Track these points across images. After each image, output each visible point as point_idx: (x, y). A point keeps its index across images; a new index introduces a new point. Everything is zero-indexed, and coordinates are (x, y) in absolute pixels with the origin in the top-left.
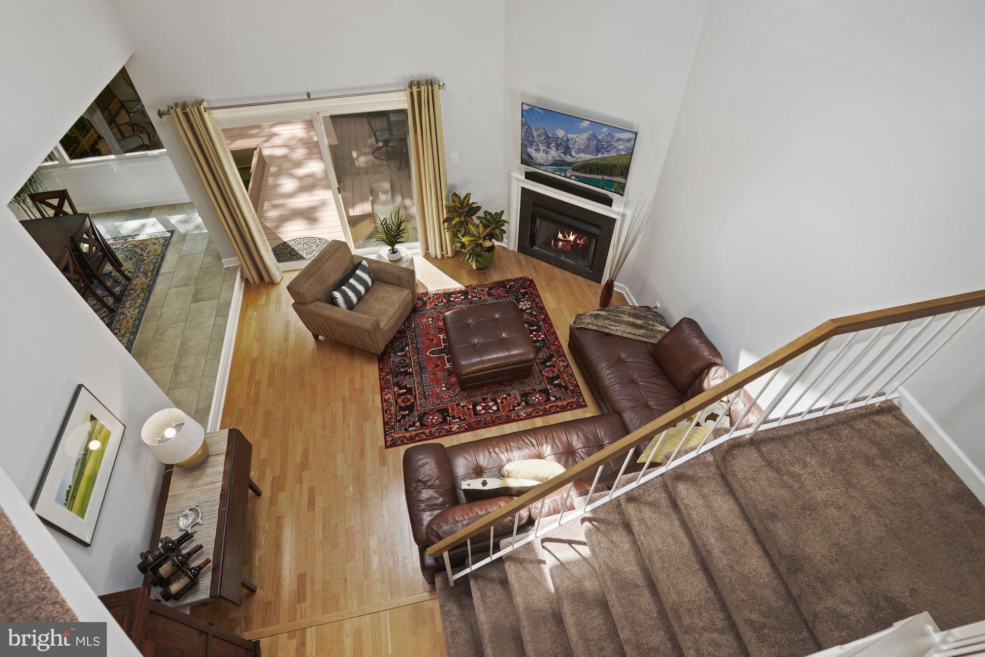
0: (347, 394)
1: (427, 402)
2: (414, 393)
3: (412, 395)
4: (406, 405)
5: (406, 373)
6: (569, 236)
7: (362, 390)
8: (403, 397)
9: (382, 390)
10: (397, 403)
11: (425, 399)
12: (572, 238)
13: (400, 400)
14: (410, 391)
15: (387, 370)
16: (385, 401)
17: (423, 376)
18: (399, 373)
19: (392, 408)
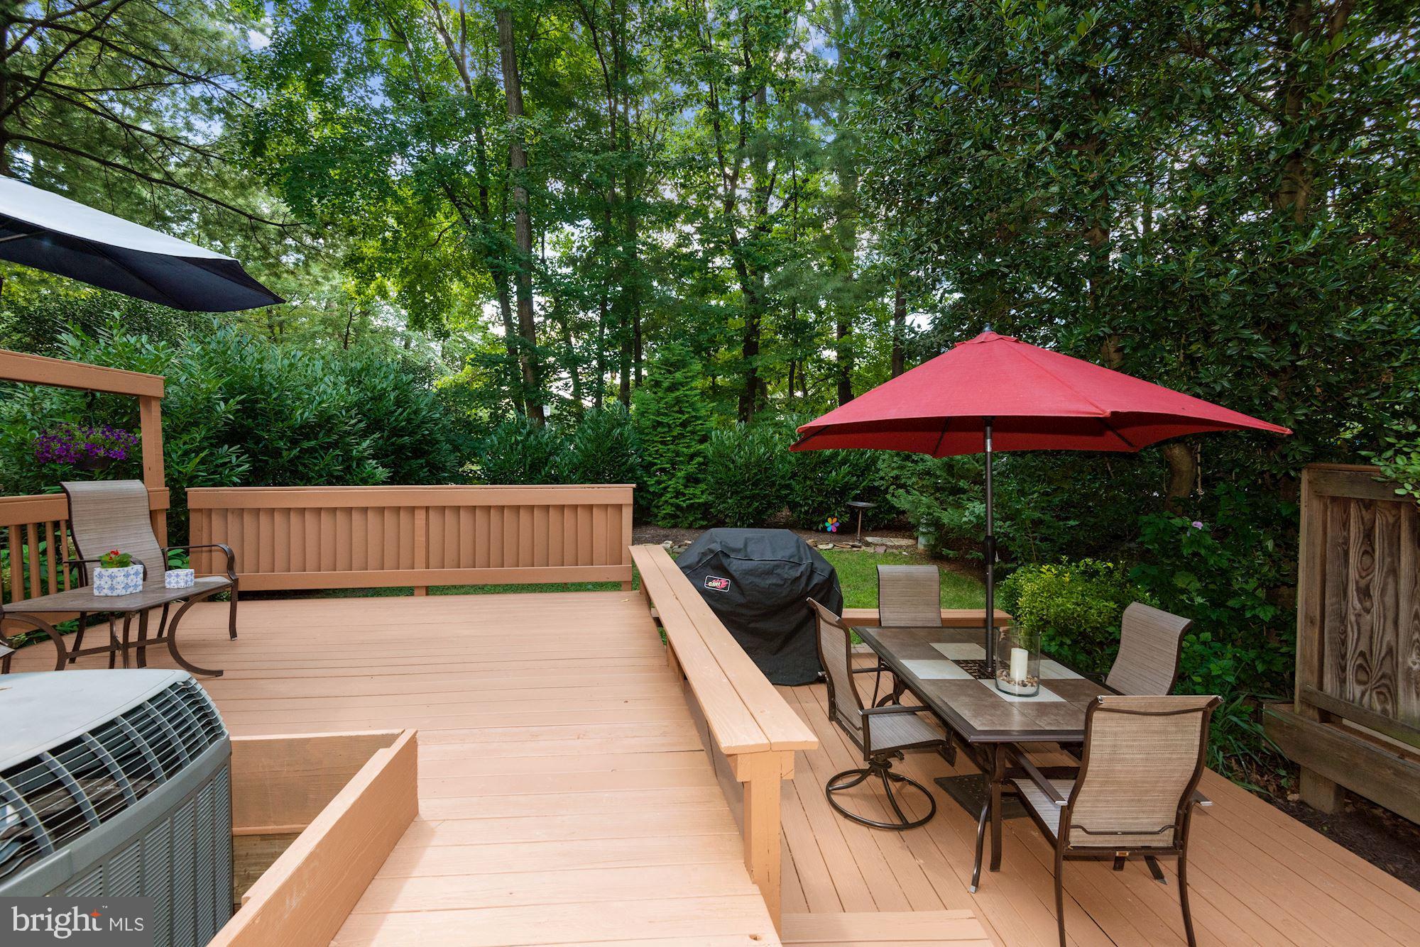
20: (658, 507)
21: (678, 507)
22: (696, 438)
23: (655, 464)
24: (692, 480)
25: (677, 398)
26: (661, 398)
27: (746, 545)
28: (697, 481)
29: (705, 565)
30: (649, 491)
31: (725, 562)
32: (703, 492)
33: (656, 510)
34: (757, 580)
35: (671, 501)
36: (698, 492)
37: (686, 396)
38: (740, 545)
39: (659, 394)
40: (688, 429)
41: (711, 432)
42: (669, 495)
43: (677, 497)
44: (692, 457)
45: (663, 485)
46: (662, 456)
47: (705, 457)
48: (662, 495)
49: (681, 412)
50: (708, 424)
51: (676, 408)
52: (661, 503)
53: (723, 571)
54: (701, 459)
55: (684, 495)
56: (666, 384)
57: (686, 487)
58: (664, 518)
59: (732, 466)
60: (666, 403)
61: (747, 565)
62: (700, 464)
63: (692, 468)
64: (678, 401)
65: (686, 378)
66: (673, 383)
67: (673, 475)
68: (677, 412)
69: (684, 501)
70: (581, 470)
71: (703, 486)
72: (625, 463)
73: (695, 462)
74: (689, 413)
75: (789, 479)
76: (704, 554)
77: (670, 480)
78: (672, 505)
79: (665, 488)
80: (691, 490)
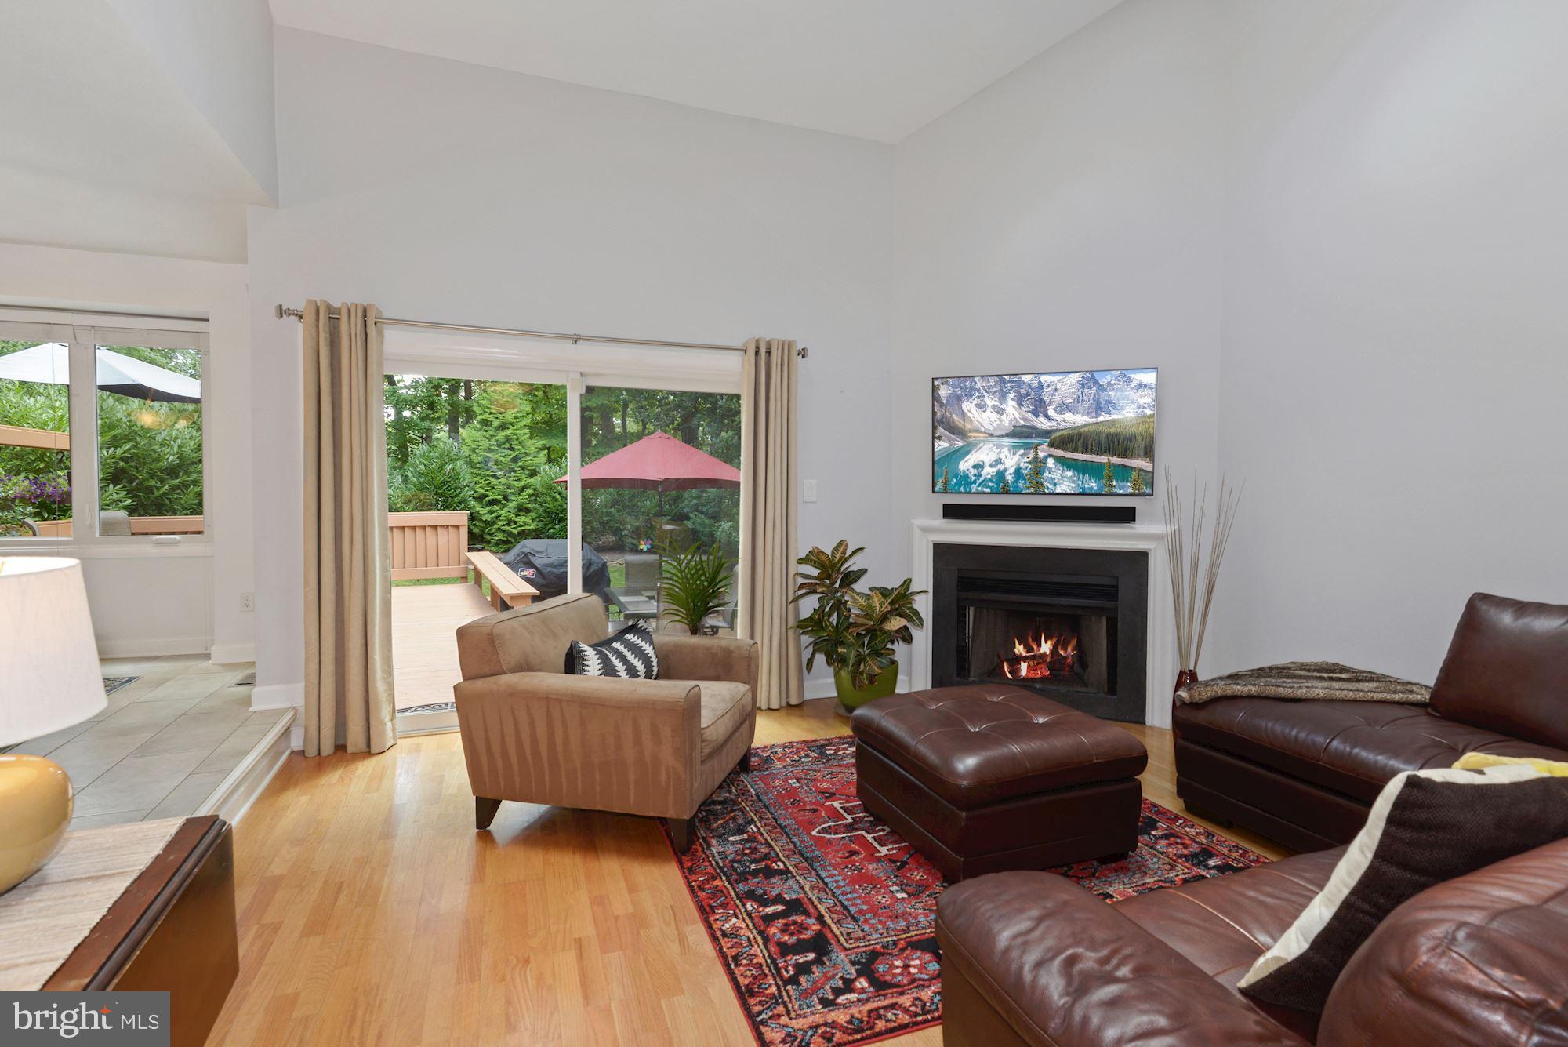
0: (588, 930)
1: (867, 928)
2: (812, 910)
3: (808, 916)
4: (799, 940)
5: (769, 873)
6: (1039, 645)
7: (639, 920)
8: (782, 921)
9: (705, 912)
10: (766, 940)
11: (855, 919)
12: (1046, 647)
13: (772, 931)
14: (795, 906)
15: (710, 869)
16: (724, 934)
17: (824, 874)
18: (745, 873)
19: (755, 950)
20: (491, 534)
21: (510, 534)
22: (527, 472)
23: (487, 496)
24: (521, 509)
25: (507, 436)
26: (492, 436)
27: (547, 550)
28: (528, 511)
29: (518, 562)
30: (481, 520)
31: (532, 559)
32: (533, 520)
33: (489, 537)
34: (553, 570)
35: (503, 528)
36: (528, 520)
37: (515, 434)
38: (543, 549)
39: (490, 432)
40: (519, 464)
41: (539, 467)
42: (501, 523)
43: (508, 525)
44: (523, 489)
45: (495, 514)
46: (493, 488)
47: (535, 490)
48: (494, 523)
49: (512, 449)
50: (537, 460)
51: (507, 446)
52: (493, 531)
53: (531, 565)
54: (531, 491)
55: (516, 523)
56: (496, 423)
57: (517, 515)
58: (497, 544)
59: (558, 497)
60: (497, 441)
61: (546, 561)
62: (531, 495)
63: (522, 498)
64: (508, 439)
65: (516, 418)
66: (503, 423)
67: (505, 506)
68: (508, 449)
69: (515, 528)
70: (414, 502)
71: (533, 515)
72: (457, 495)
73: (524, 494)
74: (519, 450)
75: (611, 507)
76: (518, 555)
77: (502, 509)
78: (504, 531)
79: (498, 517)
80: (523, 519)
